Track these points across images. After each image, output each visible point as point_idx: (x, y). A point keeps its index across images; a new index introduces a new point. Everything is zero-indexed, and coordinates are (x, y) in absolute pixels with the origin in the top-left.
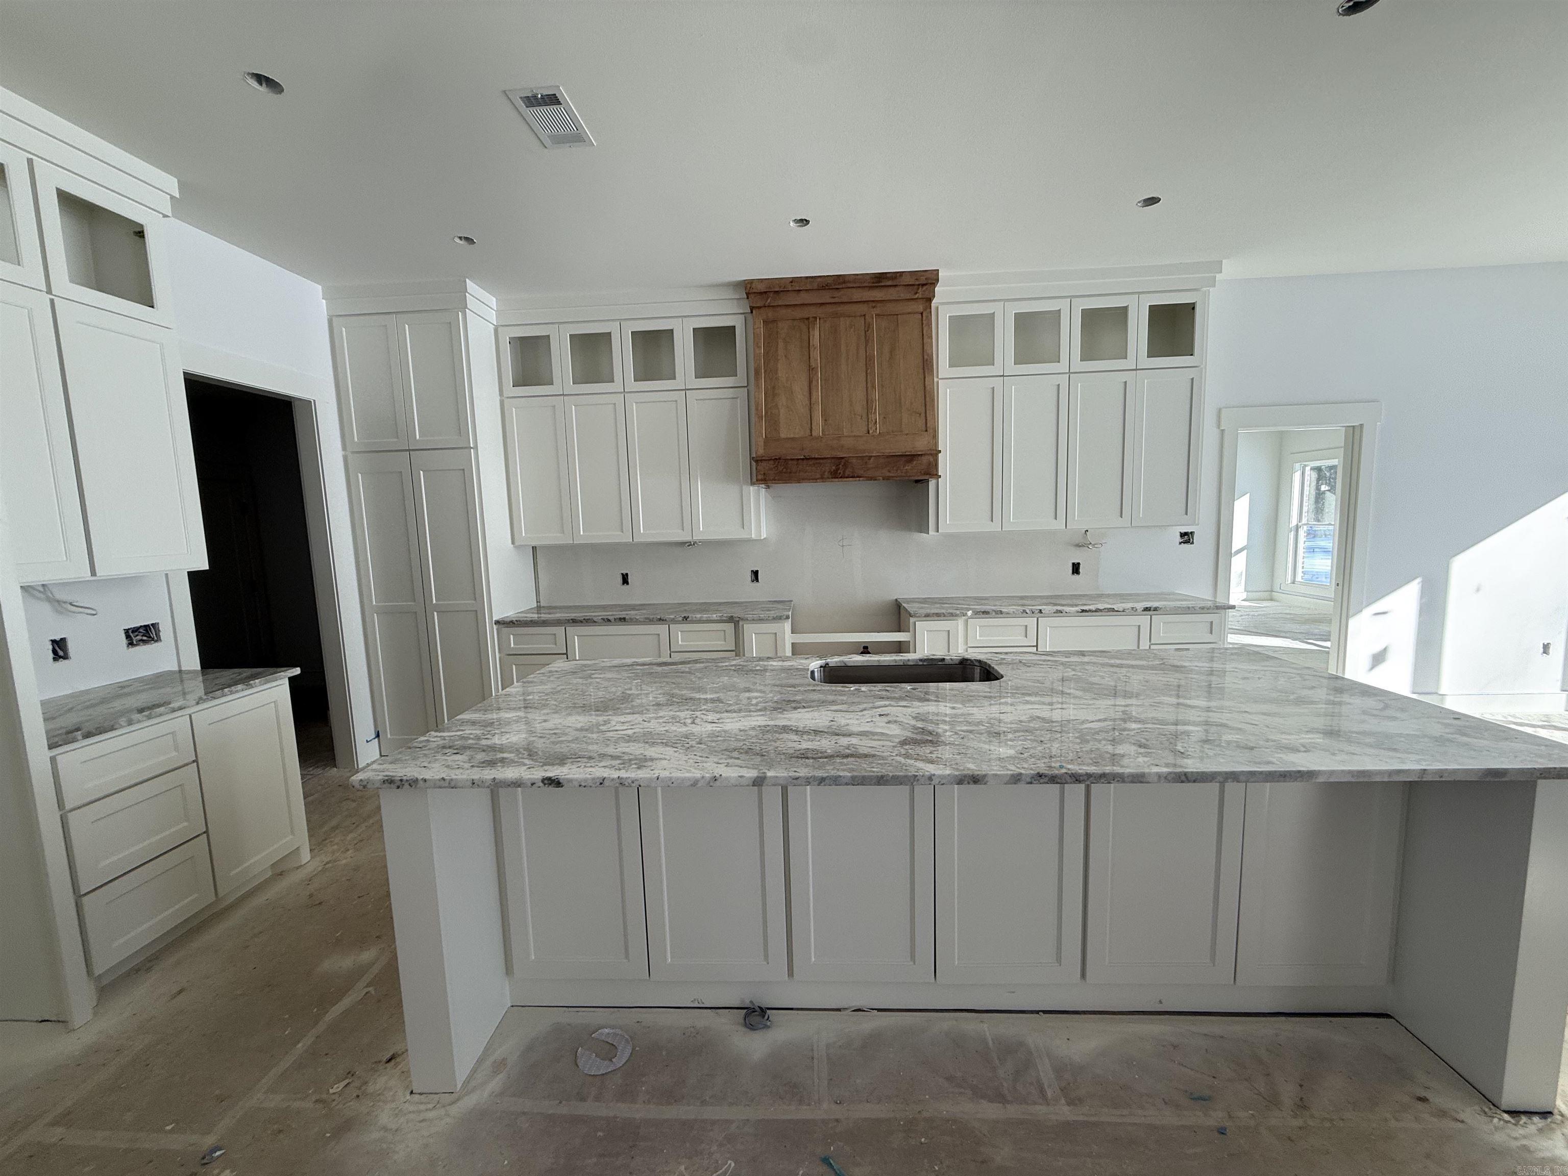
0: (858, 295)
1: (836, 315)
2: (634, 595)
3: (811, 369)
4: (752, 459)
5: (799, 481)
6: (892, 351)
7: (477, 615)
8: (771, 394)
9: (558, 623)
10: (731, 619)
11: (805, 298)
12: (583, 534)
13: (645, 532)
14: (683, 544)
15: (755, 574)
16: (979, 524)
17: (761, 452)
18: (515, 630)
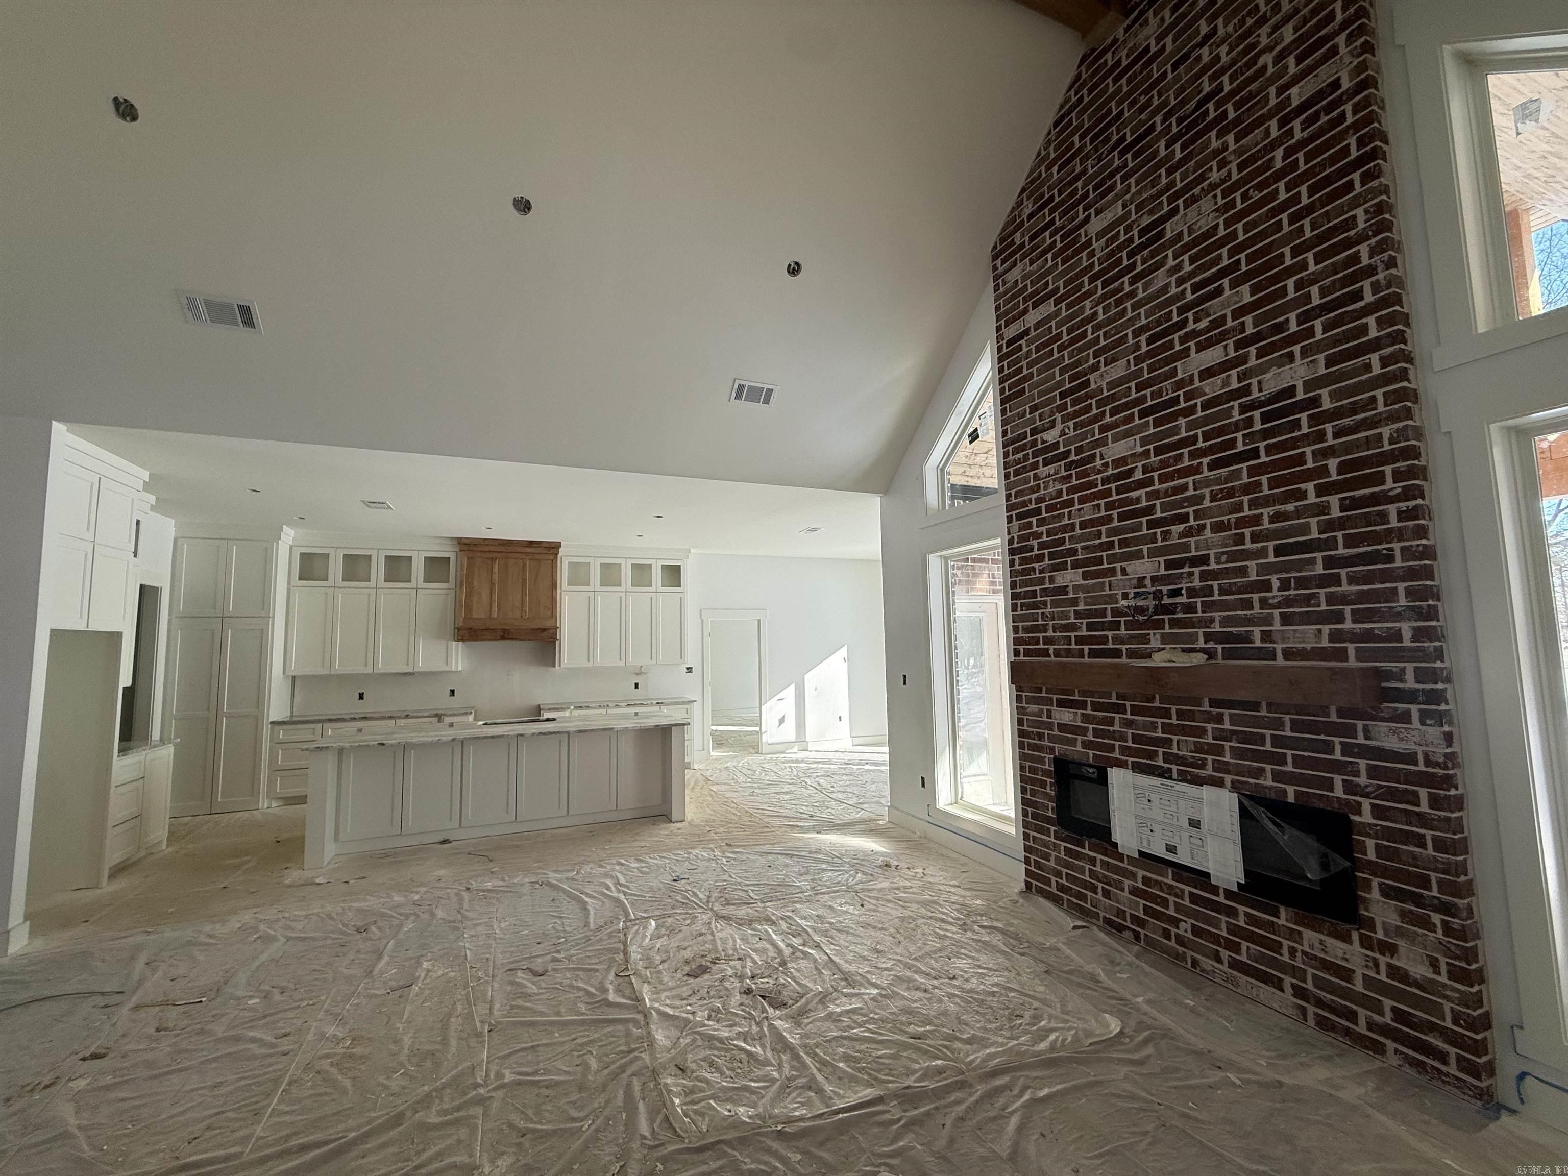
0: (519, 549)
1: (508, 558)
2: (365, 707)
3: (492, 584)
4: (455, 628)
5: (482, 640)
6: (536, 578)
7: (257, 720)
8: (469, 595)
9: (318, 721)
10: (436, 715)
11: (491, 548)
12: (338, 668)
13: (381, 667)
14: (405, 674)
15: (453, 692)
16: (582, 663)
17: (461, 624)
18: (285, 727)
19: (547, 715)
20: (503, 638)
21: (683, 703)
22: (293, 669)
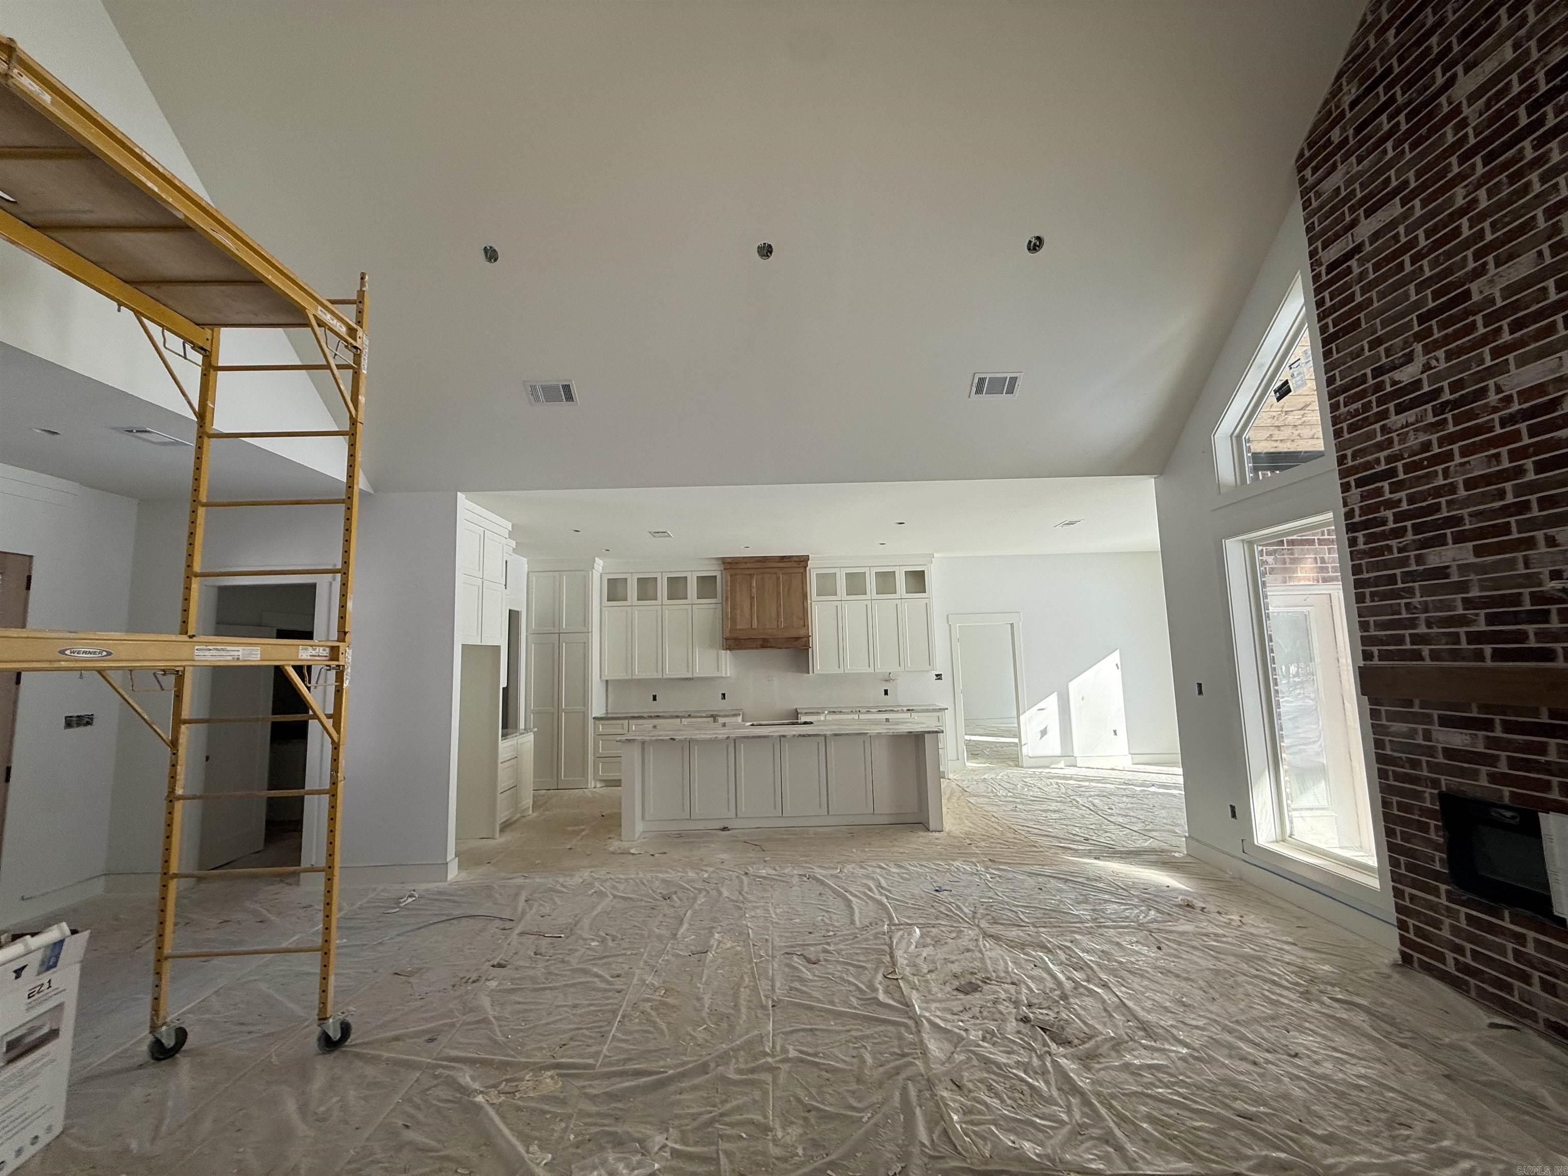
0: (774, 565)
1: (763, 573)
2: (658, 707)
3: (752, 598)
4: (723, 638)
5: (746, 648)
6: (789, 590)
7: (585, 715)
8: (733, 608)
9: (625, 718)
10: (712, 716)
11: (749, 565)
12: (638, 674)
13: (668, 674)
14: (686, 679)
15: (724, 695)
16: (833, 670)
17: (728, 635)
18: (606, 722)
19: (803, 719)
20: (763, 647)
21: (934, 710)
22: (607, 676)
